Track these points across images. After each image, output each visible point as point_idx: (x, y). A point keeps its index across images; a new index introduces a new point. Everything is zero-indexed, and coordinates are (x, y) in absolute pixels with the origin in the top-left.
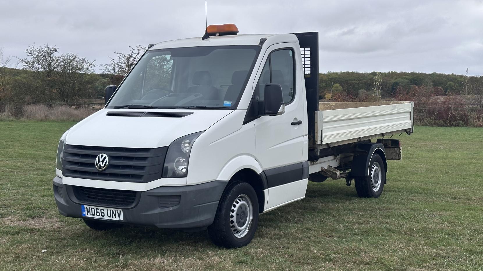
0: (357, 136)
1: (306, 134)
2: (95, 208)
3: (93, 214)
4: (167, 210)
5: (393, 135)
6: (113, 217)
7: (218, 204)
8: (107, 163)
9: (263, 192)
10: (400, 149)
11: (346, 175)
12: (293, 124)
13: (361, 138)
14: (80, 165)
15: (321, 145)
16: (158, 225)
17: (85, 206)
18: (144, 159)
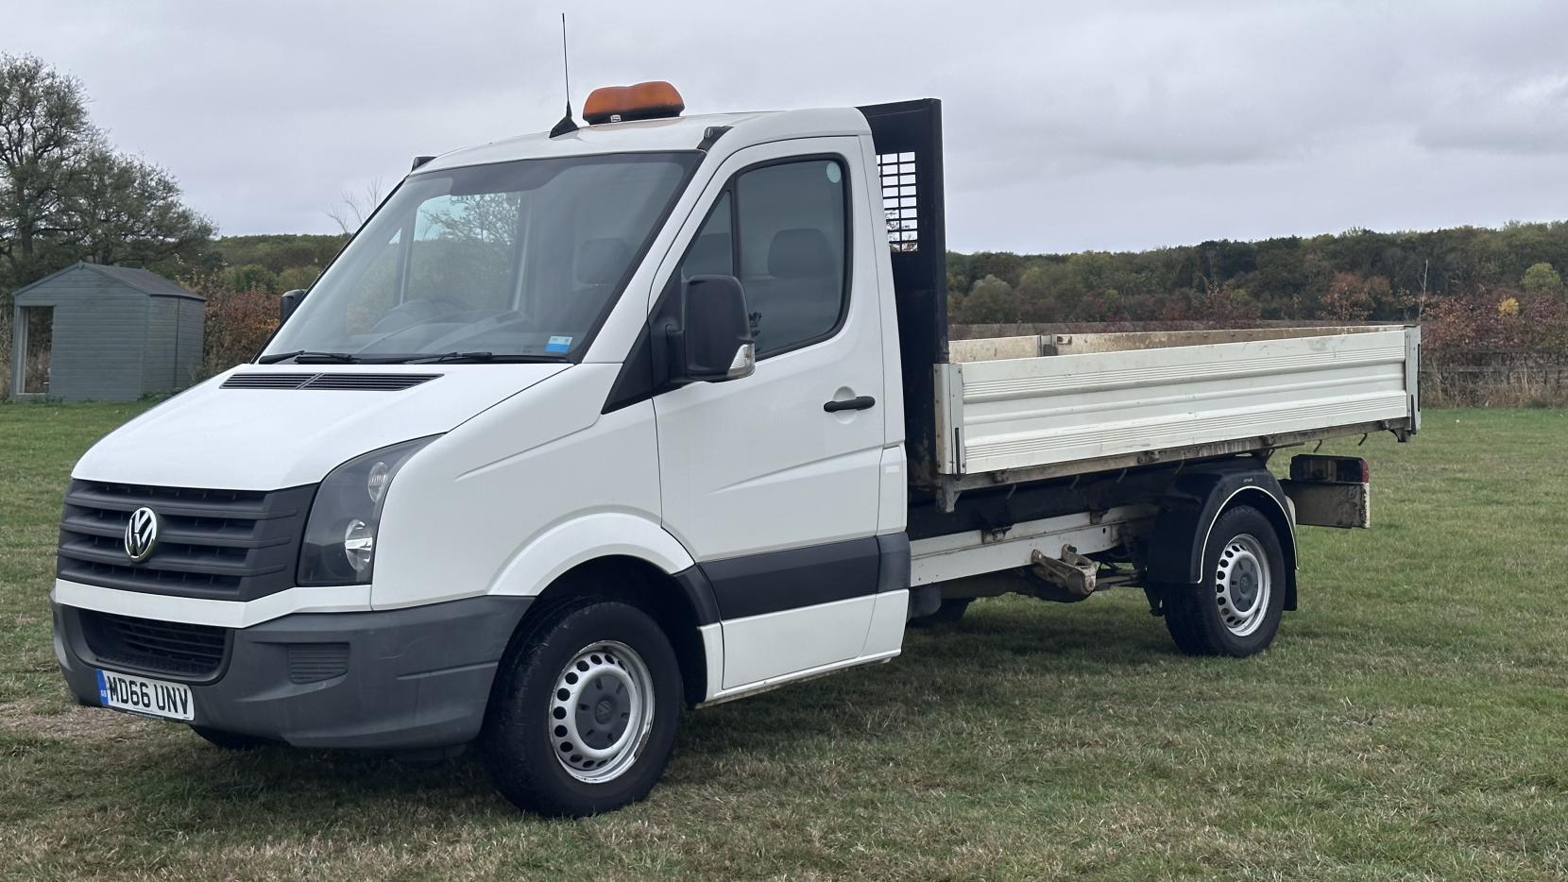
0: (1131, 446)
1: (898, 439)
2: (128, 678)
3: (125, 698)
4: (310, 688)
5: (1321, 441)
6: (170, 710)
7: (494, 673)
8: (153, 537)
9: (699, 636)
10: (1365, 492)
11: (1127, 578)
12: (830, 408)
13: (1152, 452)
14: (96, 542)
15: (958, 477)
16: (288, 737)
17: (106, 673)
18: (247, 524)
